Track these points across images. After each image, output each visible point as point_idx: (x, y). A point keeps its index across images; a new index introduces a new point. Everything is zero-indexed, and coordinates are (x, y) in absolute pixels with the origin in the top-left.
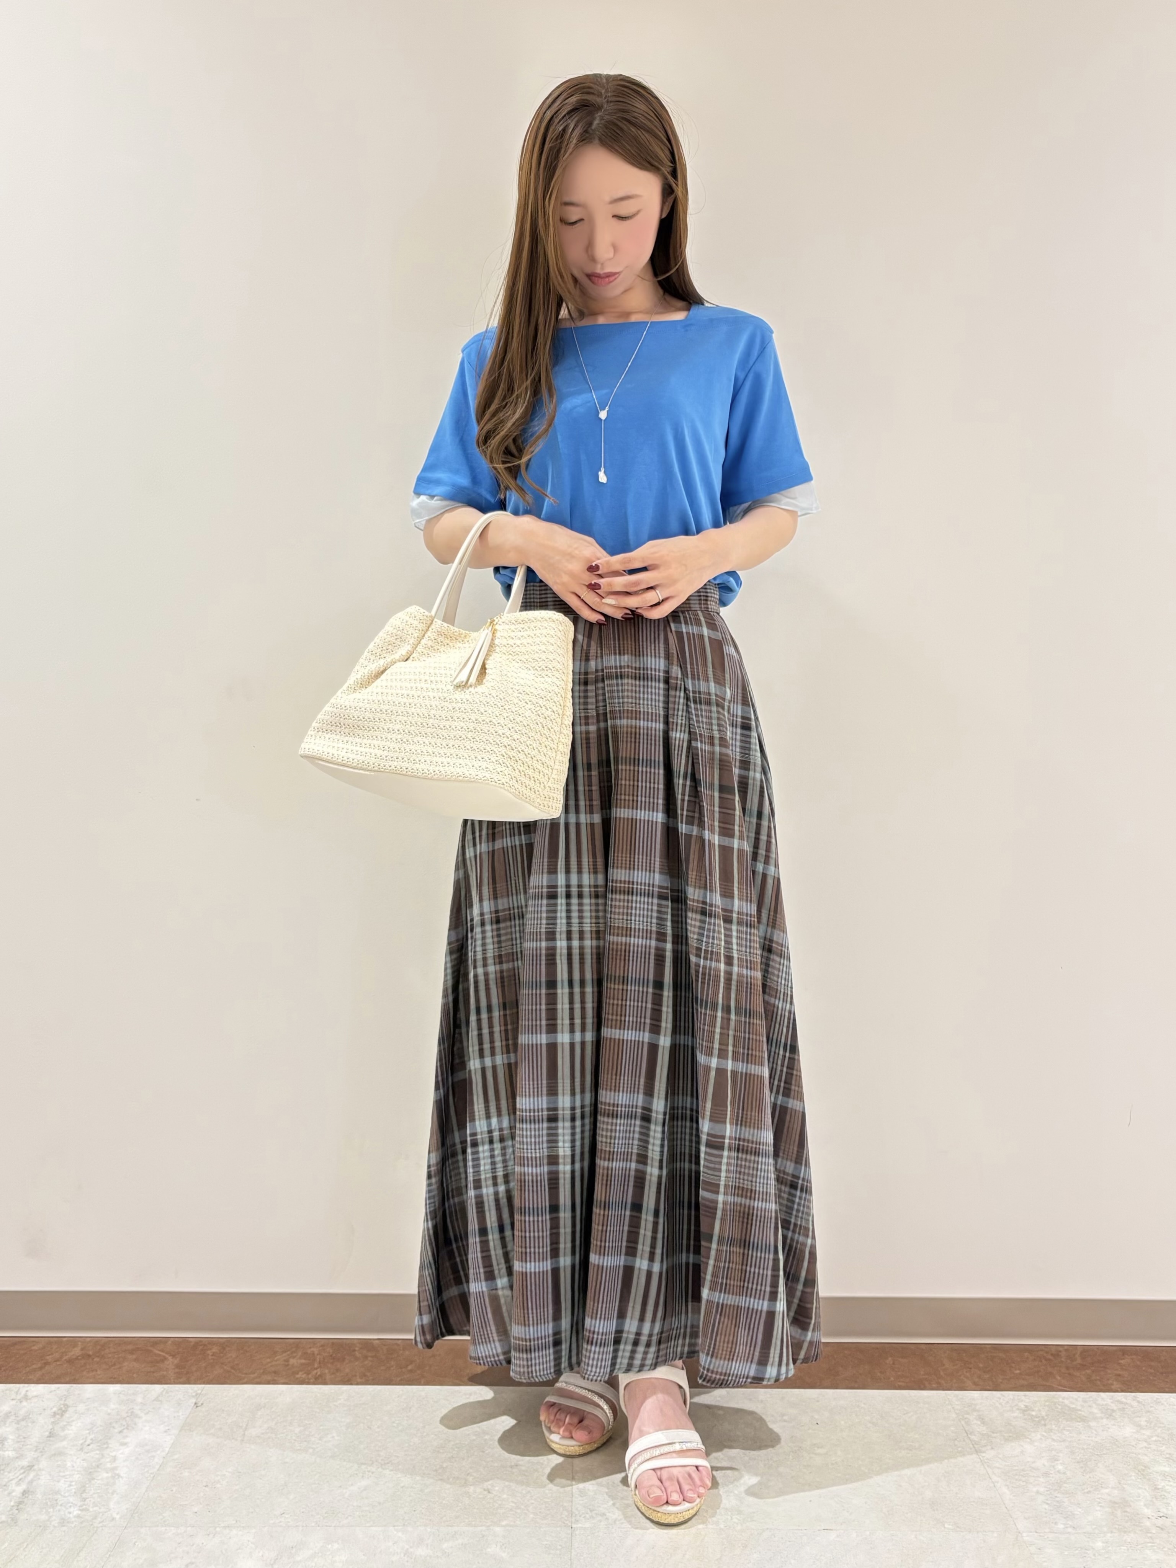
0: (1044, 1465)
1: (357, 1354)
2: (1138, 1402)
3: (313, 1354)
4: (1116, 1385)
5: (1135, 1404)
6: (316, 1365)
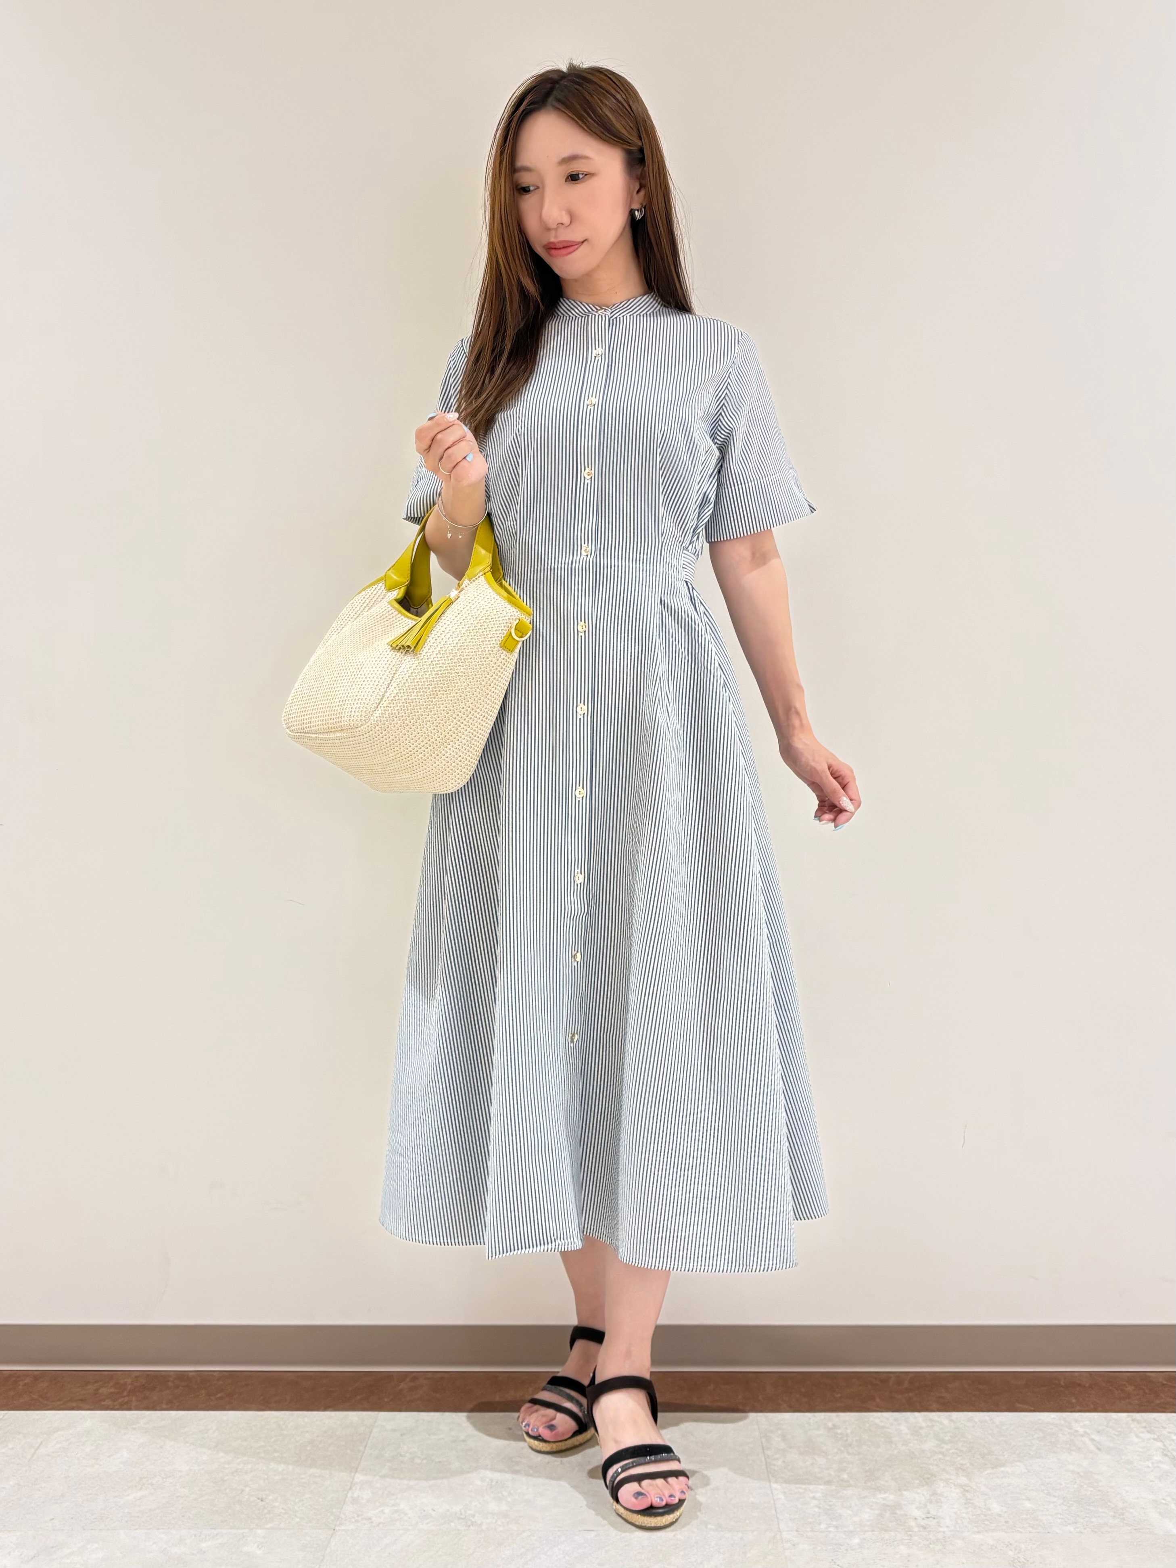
0: (830, 1475)
1: (170, 1384)
2: (951, 1420)
3: (125, 1384)
4: (935, 1406)
5: (946, 1422)
6: (125, 1393)
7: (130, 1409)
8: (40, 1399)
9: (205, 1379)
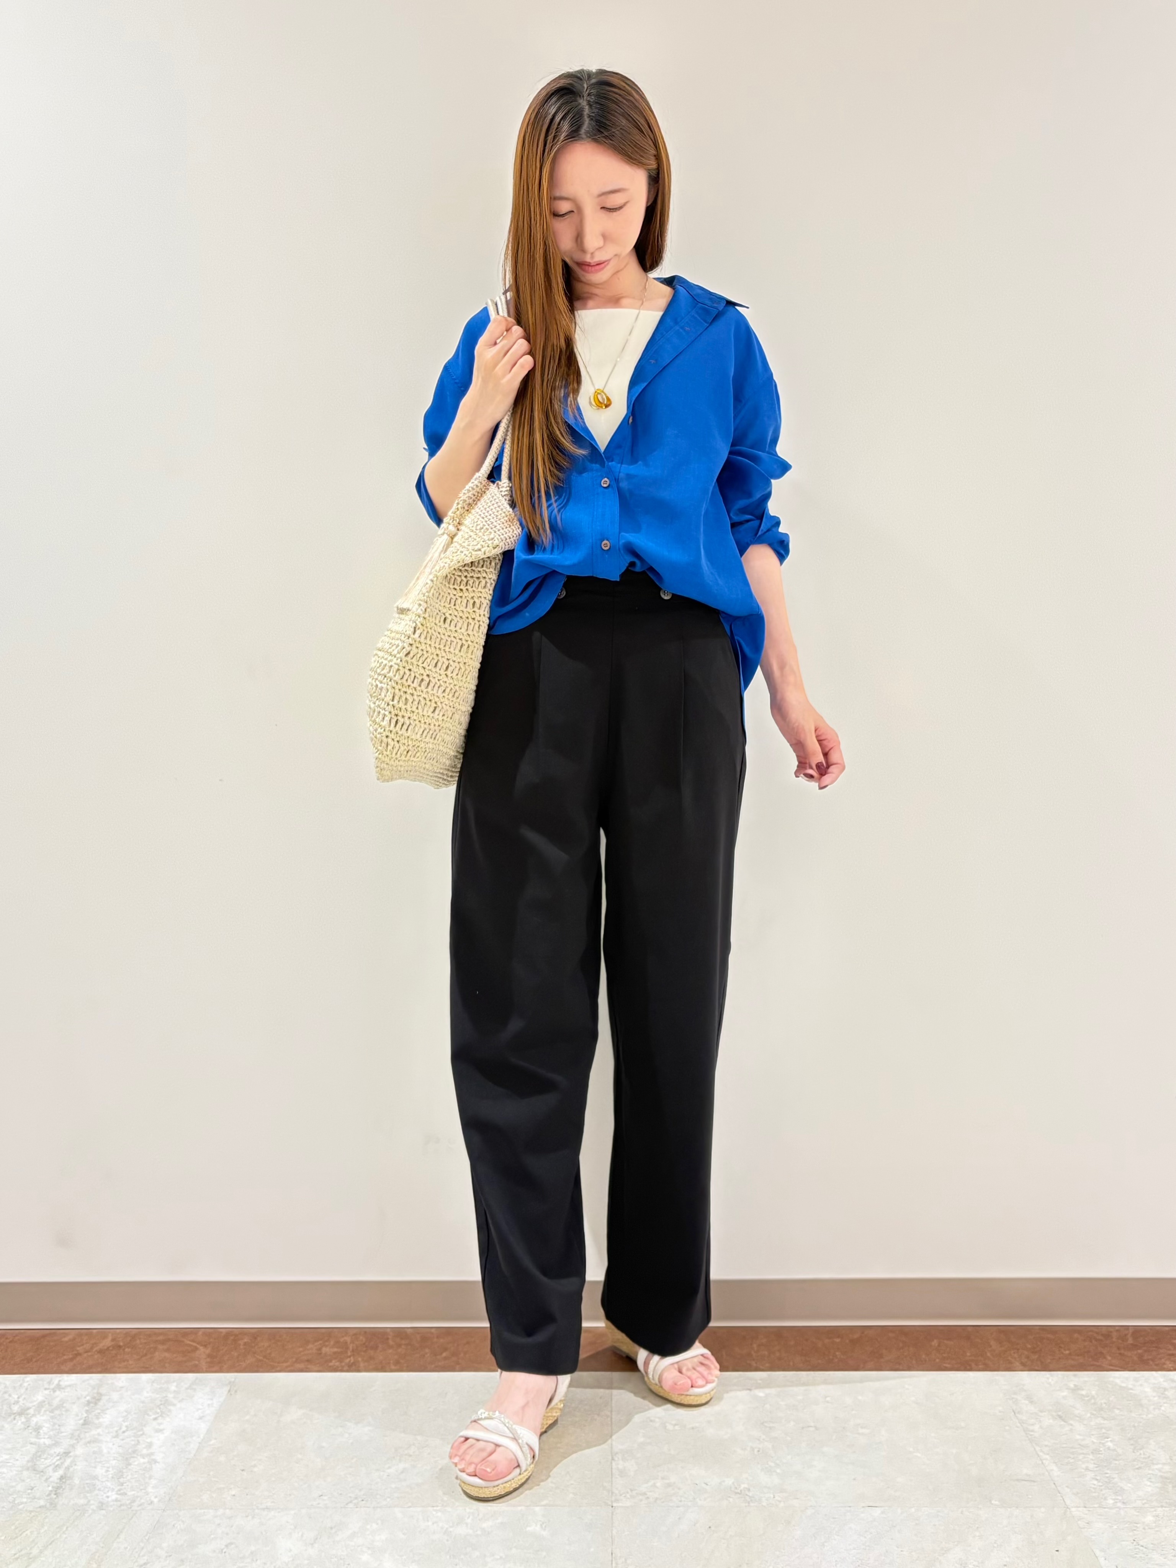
0: (1093, 1443)
1: (391, 1342)
3: (346, 1343)
6: (349, 1354)
7: (358, 1371)
8: (265, 1360)
9: (425, 1336)
